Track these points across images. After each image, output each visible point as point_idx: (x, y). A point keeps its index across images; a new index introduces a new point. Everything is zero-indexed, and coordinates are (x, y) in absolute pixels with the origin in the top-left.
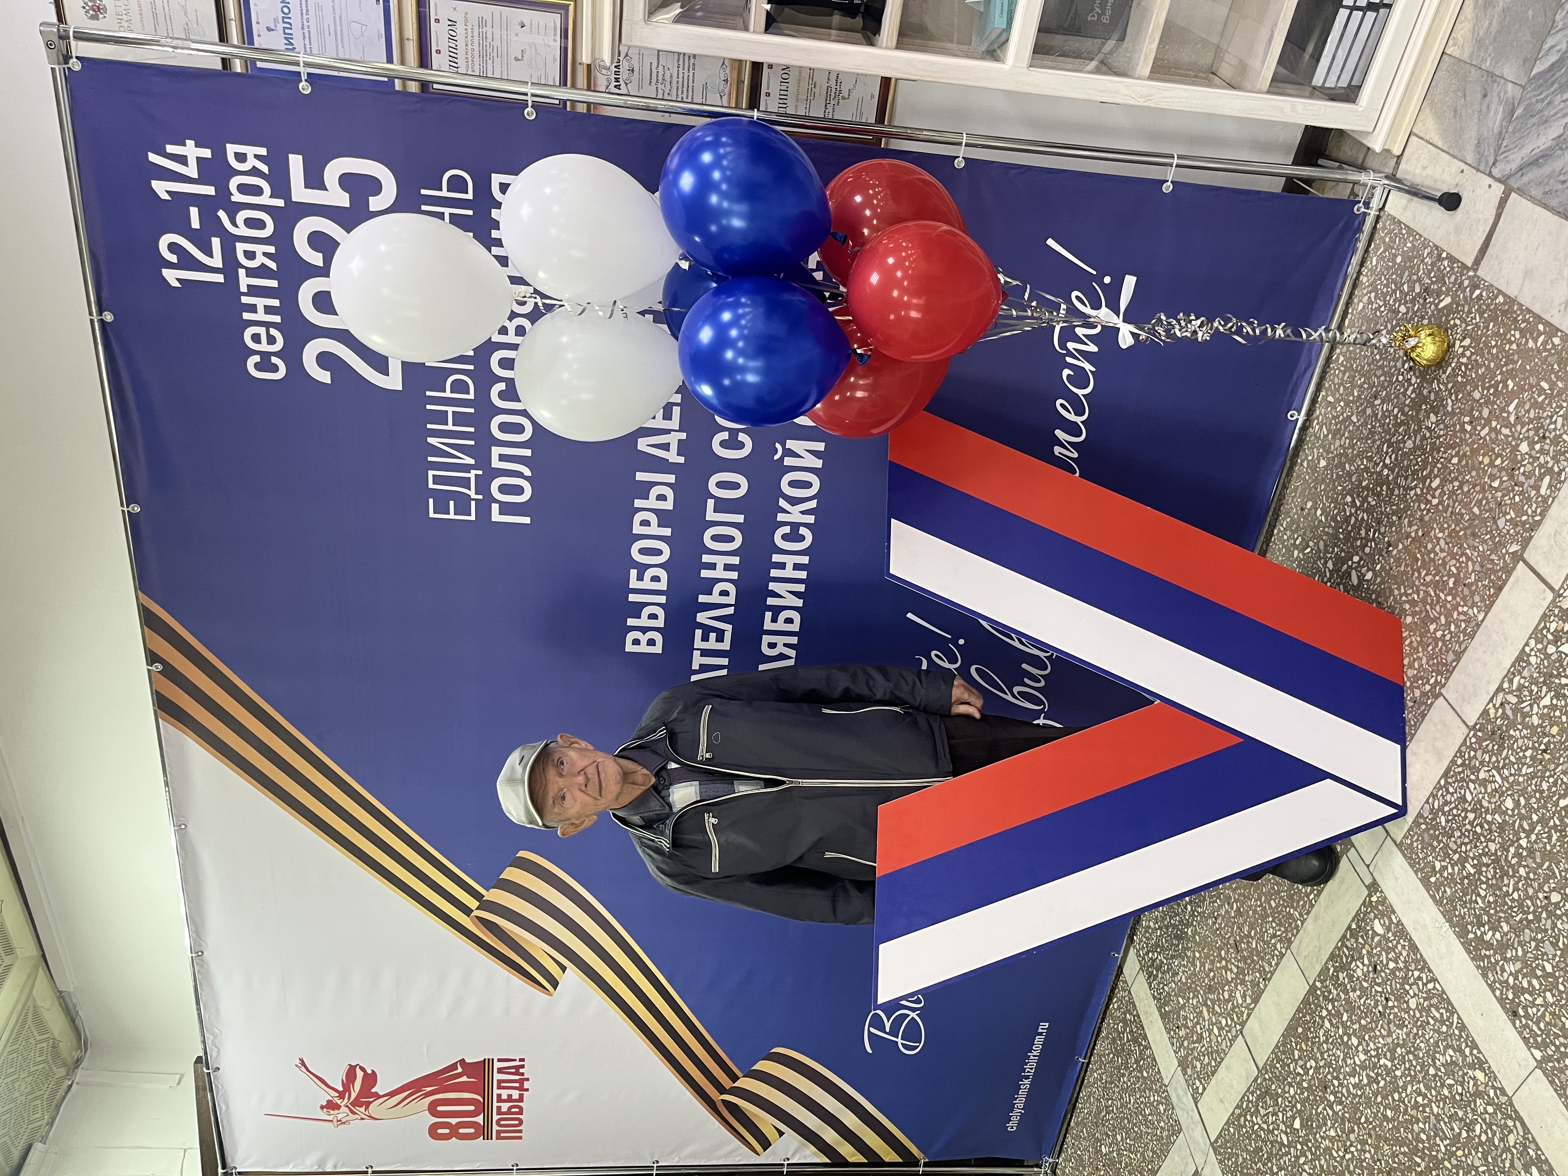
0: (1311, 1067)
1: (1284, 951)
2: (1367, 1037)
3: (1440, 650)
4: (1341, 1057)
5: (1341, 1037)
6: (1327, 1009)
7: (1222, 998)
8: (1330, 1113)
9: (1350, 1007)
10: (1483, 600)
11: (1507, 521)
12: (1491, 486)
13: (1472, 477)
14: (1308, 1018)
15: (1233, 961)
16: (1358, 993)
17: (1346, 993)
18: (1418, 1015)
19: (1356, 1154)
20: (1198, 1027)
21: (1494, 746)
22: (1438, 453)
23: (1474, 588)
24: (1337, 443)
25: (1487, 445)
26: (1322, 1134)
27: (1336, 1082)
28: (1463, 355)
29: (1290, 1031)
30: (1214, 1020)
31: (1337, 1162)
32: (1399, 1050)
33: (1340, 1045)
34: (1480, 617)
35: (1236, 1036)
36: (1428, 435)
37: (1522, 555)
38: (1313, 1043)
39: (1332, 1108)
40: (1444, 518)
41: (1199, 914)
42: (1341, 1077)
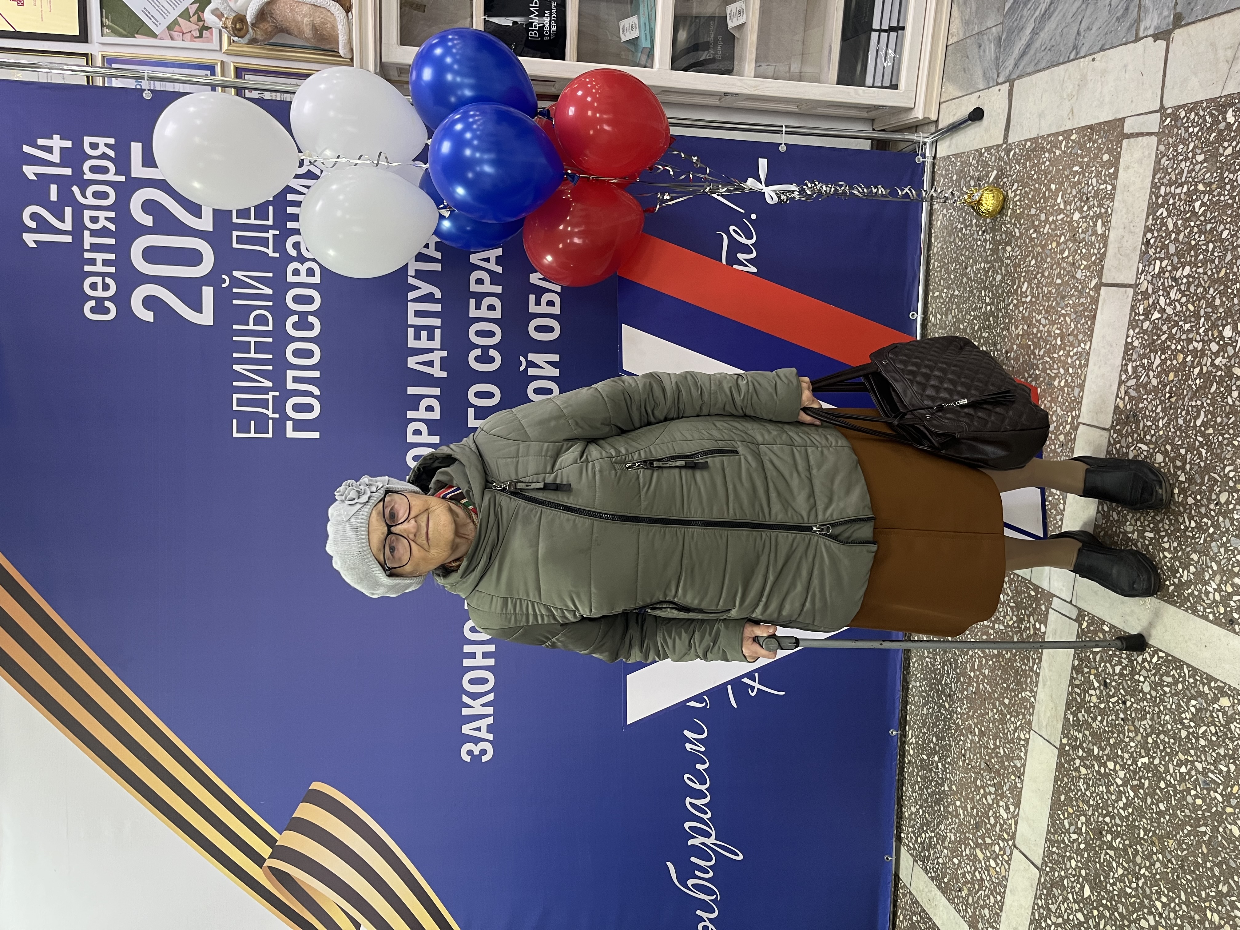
0: (1082, 824)
1: (1027, 736)
2: (1120, 752)
3: (1068, 394)
4: (1105, 791)
5: (1098, 772)
6: (1079, 757)
7: (989, 826)
8: (1112, 853)
9: (1097, 737)
10: (1085, 334)
11: (1082, 270)
12: (1063, 258)
13: (1048, 263)
14: (1066, 780)
15: (989, 782)
16: (1099, 718)
17: (1089, 727)
18: (1154, 693)
19: (1147, 874)
20: (977, 873)
21: (1131, 427)
22: (1020, 267)
23: (1076, 332)
24: (950, 317)
25: (1051, 235)
26: (1111, 881)
27: (1107, 819)
28: (1015, 196)
29: (1056, 806)
30: (988, 855)
31: (1134, 897)
32: (1150, 740)
33: (1099, 780)
34: (1087, 347)
35: (1011, 854)
36: (1009, 261)
37: (1101, 282)
38: (1077, 800)
39: (1111, 847)
40: (1038, 304)
41: (949, 763)
42: (1110, 809)
